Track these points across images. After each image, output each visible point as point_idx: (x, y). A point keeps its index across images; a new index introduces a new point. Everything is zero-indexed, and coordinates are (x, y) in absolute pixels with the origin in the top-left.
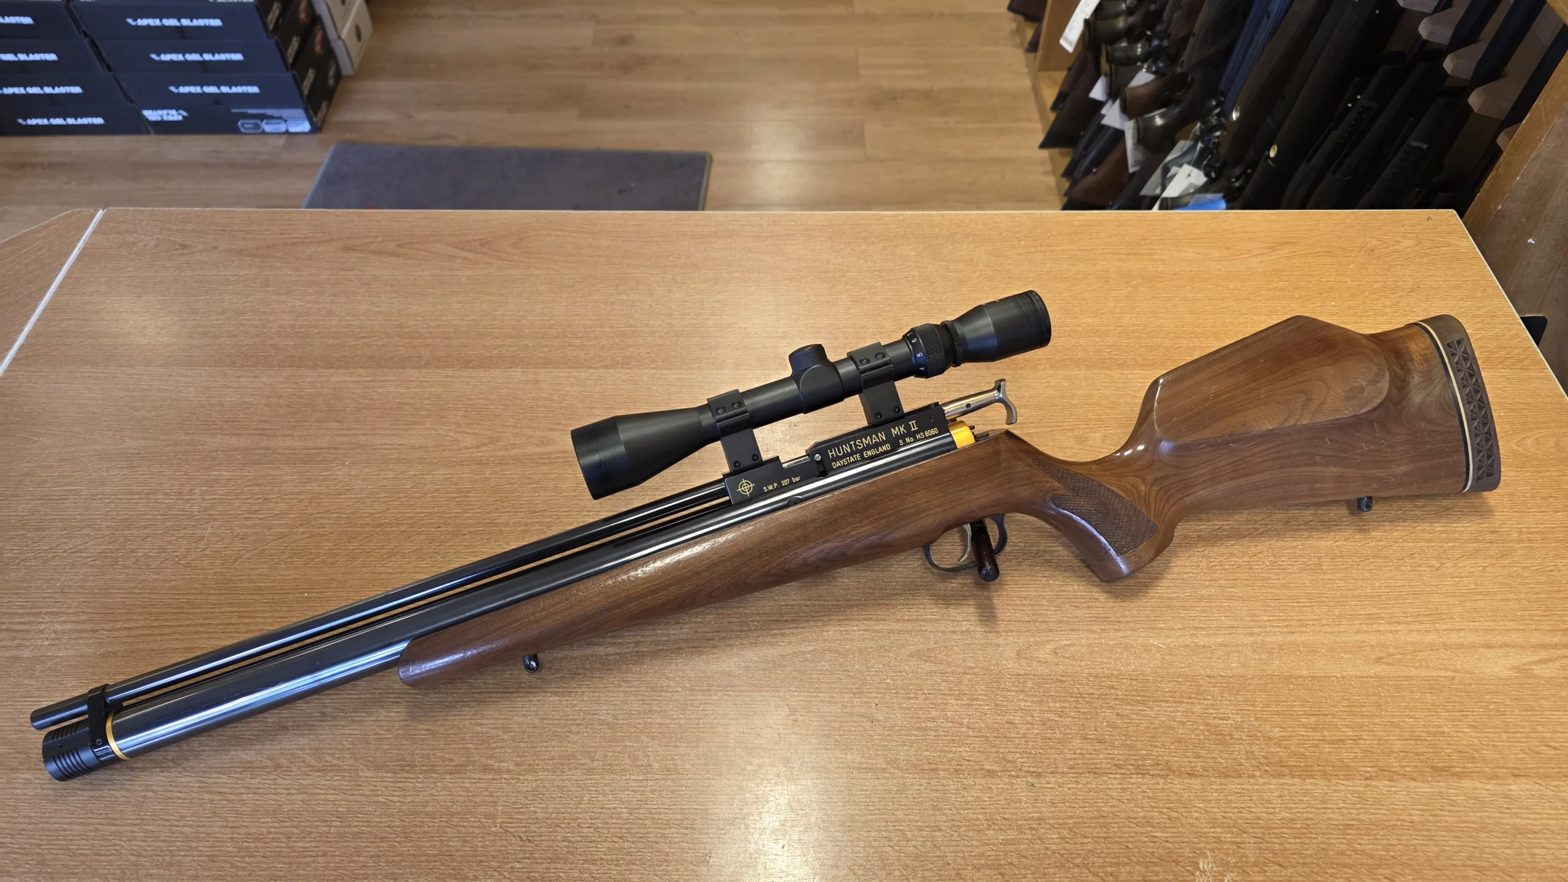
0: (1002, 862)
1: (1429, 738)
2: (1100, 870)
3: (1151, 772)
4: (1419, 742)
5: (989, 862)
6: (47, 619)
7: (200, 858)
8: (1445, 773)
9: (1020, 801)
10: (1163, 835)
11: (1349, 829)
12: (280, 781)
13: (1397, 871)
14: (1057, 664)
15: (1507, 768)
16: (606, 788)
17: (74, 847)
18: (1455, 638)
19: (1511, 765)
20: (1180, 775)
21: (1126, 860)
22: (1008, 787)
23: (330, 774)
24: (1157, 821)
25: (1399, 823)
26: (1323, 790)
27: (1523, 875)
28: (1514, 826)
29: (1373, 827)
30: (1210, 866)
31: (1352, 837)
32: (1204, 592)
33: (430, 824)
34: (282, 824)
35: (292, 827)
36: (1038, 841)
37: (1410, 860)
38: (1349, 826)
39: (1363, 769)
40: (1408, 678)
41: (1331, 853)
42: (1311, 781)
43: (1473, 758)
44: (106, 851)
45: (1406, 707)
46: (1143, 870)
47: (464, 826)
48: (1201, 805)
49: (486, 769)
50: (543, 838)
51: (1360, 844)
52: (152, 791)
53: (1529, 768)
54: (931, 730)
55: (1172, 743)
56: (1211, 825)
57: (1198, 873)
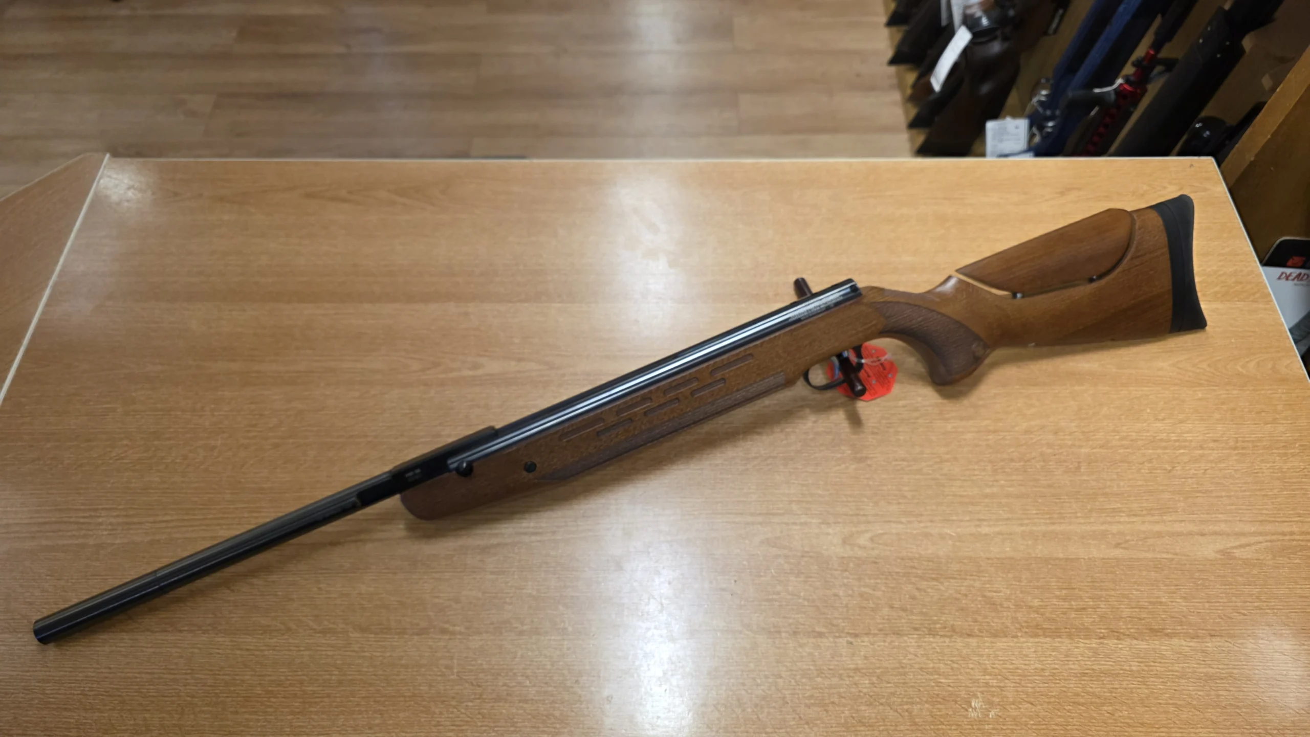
0: (827, 702)
1: (1150, 607)
2: (898, 708)
3: (940, 633)
4: (1142, 610)
5: (817, 702)
6: (104, 513)
7: (239, 699)
8: (1159, 634)
9: (841, 656)
10: (946, 681)
11: (1084, 676)
12: (291, 641)
13: (1117, 707)
14: (873, 549)
15: (1206, 630)
16: (534, 647)
17: (145, 691)
18: (1178, 527)
19: (1209, 627)
20: (961, 636)
21: (918, 700)
22: (833, 645)
23: (328, 635)
24: (942, 670)
25: (1122, 672)
26: (1067, 646)
27: (1209, 710)
28: (1206, 674)
29: (1102, 675)
30: (980, 704)
31: (1086, 682)
32: (988, 491)
33: (405, 673)
34: (296, 673)
35: (303, 675)
36: (854, 686)
37: (1128, 699)
38: (1085, 674)
39: (1099, 631)
40: (1138, 560)
41: (1070, 694)
42: (1059, 640)
43: (1181, 622)
44: (170, 693)
45: (1135, 583)
46: (931, 707)
47: (430, 675)
48: (976, 659)
49: (444, 631)
50: (489, 683)
51: (1092, 687)
52: (199, 648)
53: (1223, 630)
54: (776, 601)
55: (957, 611)
56: (982, 674)
57: (970, 710)
